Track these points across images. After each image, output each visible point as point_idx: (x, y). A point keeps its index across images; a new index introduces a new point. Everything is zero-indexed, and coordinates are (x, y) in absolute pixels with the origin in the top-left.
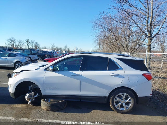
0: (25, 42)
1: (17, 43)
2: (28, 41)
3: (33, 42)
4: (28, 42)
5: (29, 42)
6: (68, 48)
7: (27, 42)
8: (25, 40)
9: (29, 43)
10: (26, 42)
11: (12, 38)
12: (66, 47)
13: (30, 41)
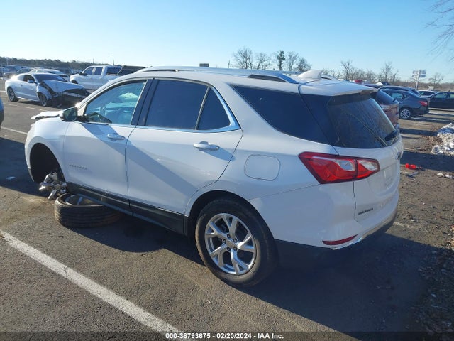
0: (274, 58)
1: (255, 64)
2: (281, 55)
3: (293, 59)
4: (281, 58)
5: (284, 59)
6: (393, 72)
7: (279, 58)
8: (275, 54)
9: (283, 62)
10: (276, 58)
11: (244, 51)
12: (387, 69)
13: (286, 55)
